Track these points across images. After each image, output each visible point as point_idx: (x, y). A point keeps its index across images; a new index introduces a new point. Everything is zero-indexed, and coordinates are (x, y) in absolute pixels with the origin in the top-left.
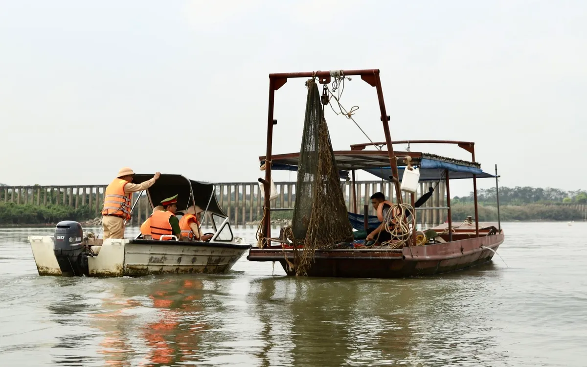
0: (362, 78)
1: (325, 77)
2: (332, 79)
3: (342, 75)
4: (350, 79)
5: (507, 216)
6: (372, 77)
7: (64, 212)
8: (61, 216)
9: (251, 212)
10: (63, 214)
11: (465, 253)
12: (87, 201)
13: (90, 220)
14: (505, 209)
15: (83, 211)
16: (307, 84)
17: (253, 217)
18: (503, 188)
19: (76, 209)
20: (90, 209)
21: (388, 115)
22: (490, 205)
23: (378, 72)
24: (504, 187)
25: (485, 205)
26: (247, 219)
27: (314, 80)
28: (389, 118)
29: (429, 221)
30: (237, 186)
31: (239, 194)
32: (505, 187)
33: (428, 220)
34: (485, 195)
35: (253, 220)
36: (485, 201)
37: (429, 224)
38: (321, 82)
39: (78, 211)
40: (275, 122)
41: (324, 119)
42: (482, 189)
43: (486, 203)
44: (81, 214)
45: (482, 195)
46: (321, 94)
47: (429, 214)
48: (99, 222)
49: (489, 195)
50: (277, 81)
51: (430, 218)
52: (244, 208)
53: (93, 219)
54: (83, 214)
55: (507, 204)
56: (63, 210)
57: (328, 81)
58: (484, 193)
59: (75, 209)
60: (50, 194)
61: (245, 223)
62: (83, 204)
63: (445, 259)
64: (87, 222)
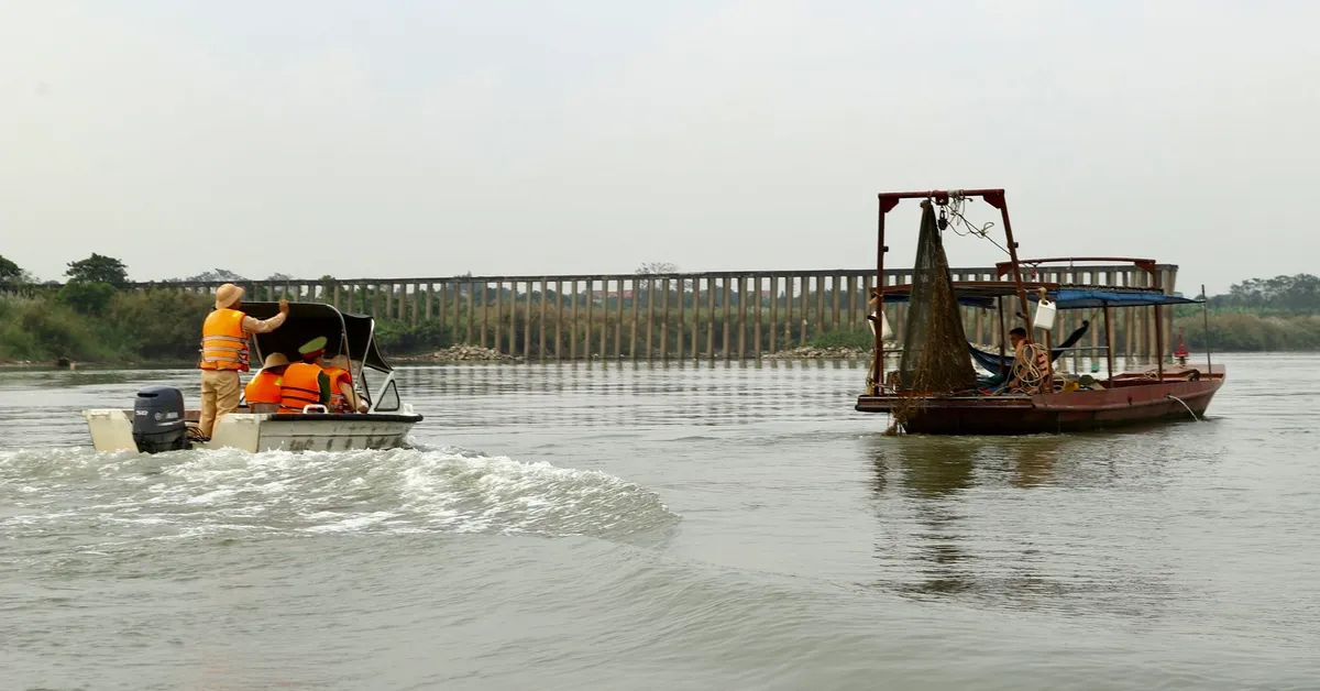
0: (985, 200)
1: (942, 197)
2: (951, 200)
3: (960, 195)
4: (971, 200)
5: (1312, 339)
6: (996, 198)
7: (389, 333)
8: (385, 343)
9: (773, 331)
10: (388, 336)
11: (1134, 404)
12: (435, 310)
13: (442, 350)
14: (1308, 322)
15: (427, 330)
16: (922, 205)
17: (776, 342)
18: (1302, 276)
19: (414, 327)
20: (442, 325)
21: (1015, 241)
22: (1274, 314)
23: (1002, 192)
24: (1305, 274)
25: (1263, 315)
26: (765, 346)
27: (929, 201)
28: (1017, 245)
29: (1142, 352)
30: (744, 280)
31: (746, 292)
32: (1308, 276)
33: (1138, 349)
34: (1263, 293)
35: (776, 350)
36: (1264, 306)
37: (1142, 356)
38: (938, 204)
39: (418, 332)
40: (886, 249)
41: (941, 247)
42: (1256, 280)
43: (1266, 309)
44: (424, 336)
45: (1258, 292)
46: (938, 218)
47: (1142, 337)
48: (461, 353)
49: (1273, 293)
50: (888, 202)
51: (1144, 345)
52: (757, 324)
53: (448, 348)
54: (428, 338)
55: (1311, 313)
56: (388, 329)
57: (946, 203)
58: (1261, 289)
59: (410, 326)
60: (360, 296)
61: (760, 356)
62: (428, 316)
63: (1104, 410)
64: (436, 354)
